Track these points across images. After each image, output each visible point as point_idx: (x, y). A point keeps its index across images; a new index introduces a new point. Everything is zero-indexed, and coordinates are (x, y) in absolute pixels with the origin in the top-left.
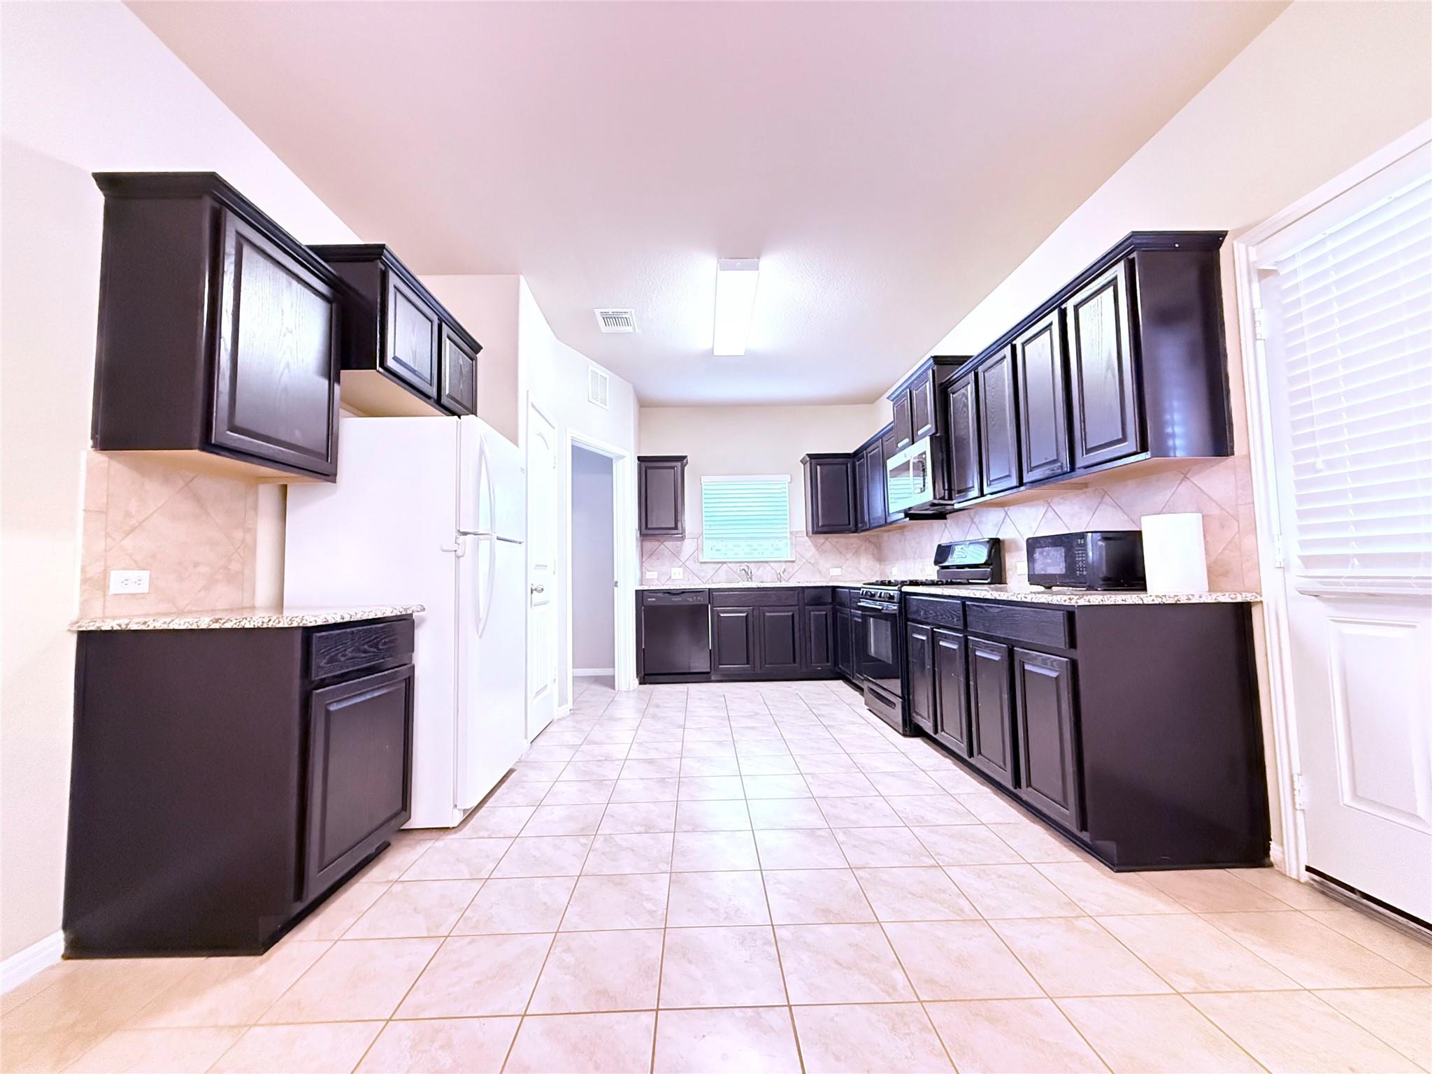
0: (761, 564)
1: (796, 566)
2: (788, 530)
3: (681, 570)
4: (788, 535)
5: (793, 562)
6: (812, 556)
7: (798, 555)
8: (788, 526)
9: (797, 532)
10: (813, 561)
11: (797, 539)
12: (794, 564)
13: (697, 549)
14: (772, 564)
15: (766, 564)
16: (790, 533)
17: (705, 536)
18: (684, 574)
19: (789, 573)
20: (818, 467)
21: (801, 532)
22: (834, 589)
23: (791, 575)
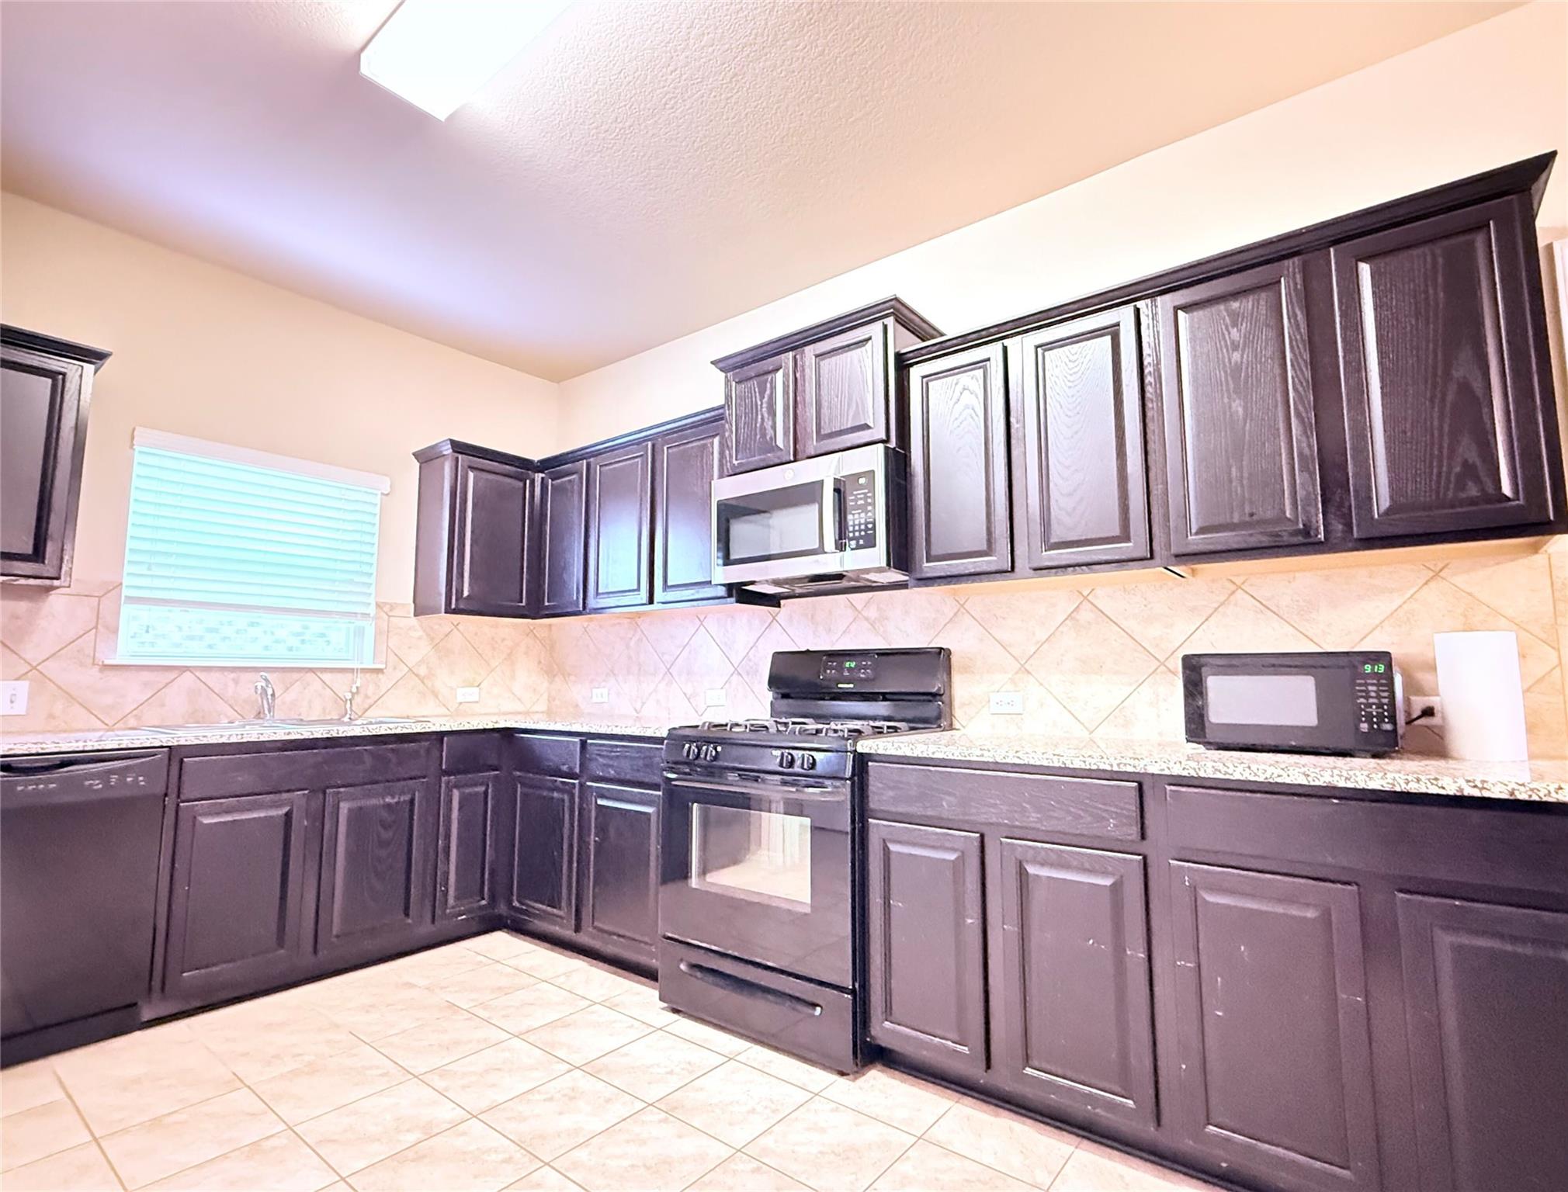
0: (296, 676)
1: (385, 681)
2: (372, 600)
3: (23, 687)
4: (372, 610)
5: (379, 671)
6: (422, 661)
7: (392, 657)
8: (372, 590)
9: (392, 607)
10: (423, 671)
11: (391, 619)
12: (380, 676)
13: (96, 627)
14: (326, 677)
15: (310, 676)
16: (378, 605)
17: (125, 592)
18: (31, 697)
19: (367, 697)
20: (471, 475)
21: (403, 605)
22: (508, 733)
23: (370, 701)
